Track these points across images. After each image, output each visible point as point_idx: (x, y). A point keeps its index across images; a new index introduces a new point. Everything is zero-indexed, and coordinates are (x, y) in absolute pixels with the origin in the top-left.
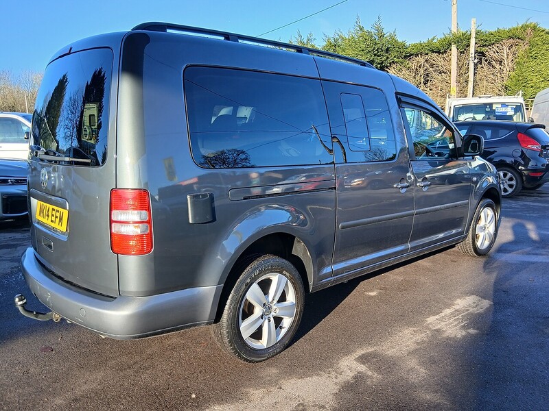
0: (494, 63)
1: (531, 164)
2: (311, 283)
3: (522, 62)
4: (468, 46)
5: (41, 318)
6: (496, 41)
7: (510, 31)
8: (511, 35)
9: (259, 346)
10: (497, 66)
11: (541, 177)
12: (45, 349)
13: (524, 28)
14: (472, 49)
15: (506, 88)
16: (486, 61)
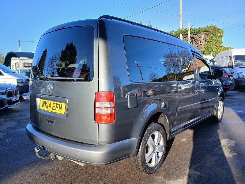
0: (198, 42)
1: (224, 83)
2: (168, 136)
3: (210, 41)
4: (187, 34)
5: (46, 158)
6: (199, 33)
7: (204, 28)
8: (205, 30)
9: (151, 166)
10: (199, 43)
11: (228, 88)
12: (42, 174)
13: (210, 27)
14: (189, 36)
15: (203, 52)
16: (195, 41)
